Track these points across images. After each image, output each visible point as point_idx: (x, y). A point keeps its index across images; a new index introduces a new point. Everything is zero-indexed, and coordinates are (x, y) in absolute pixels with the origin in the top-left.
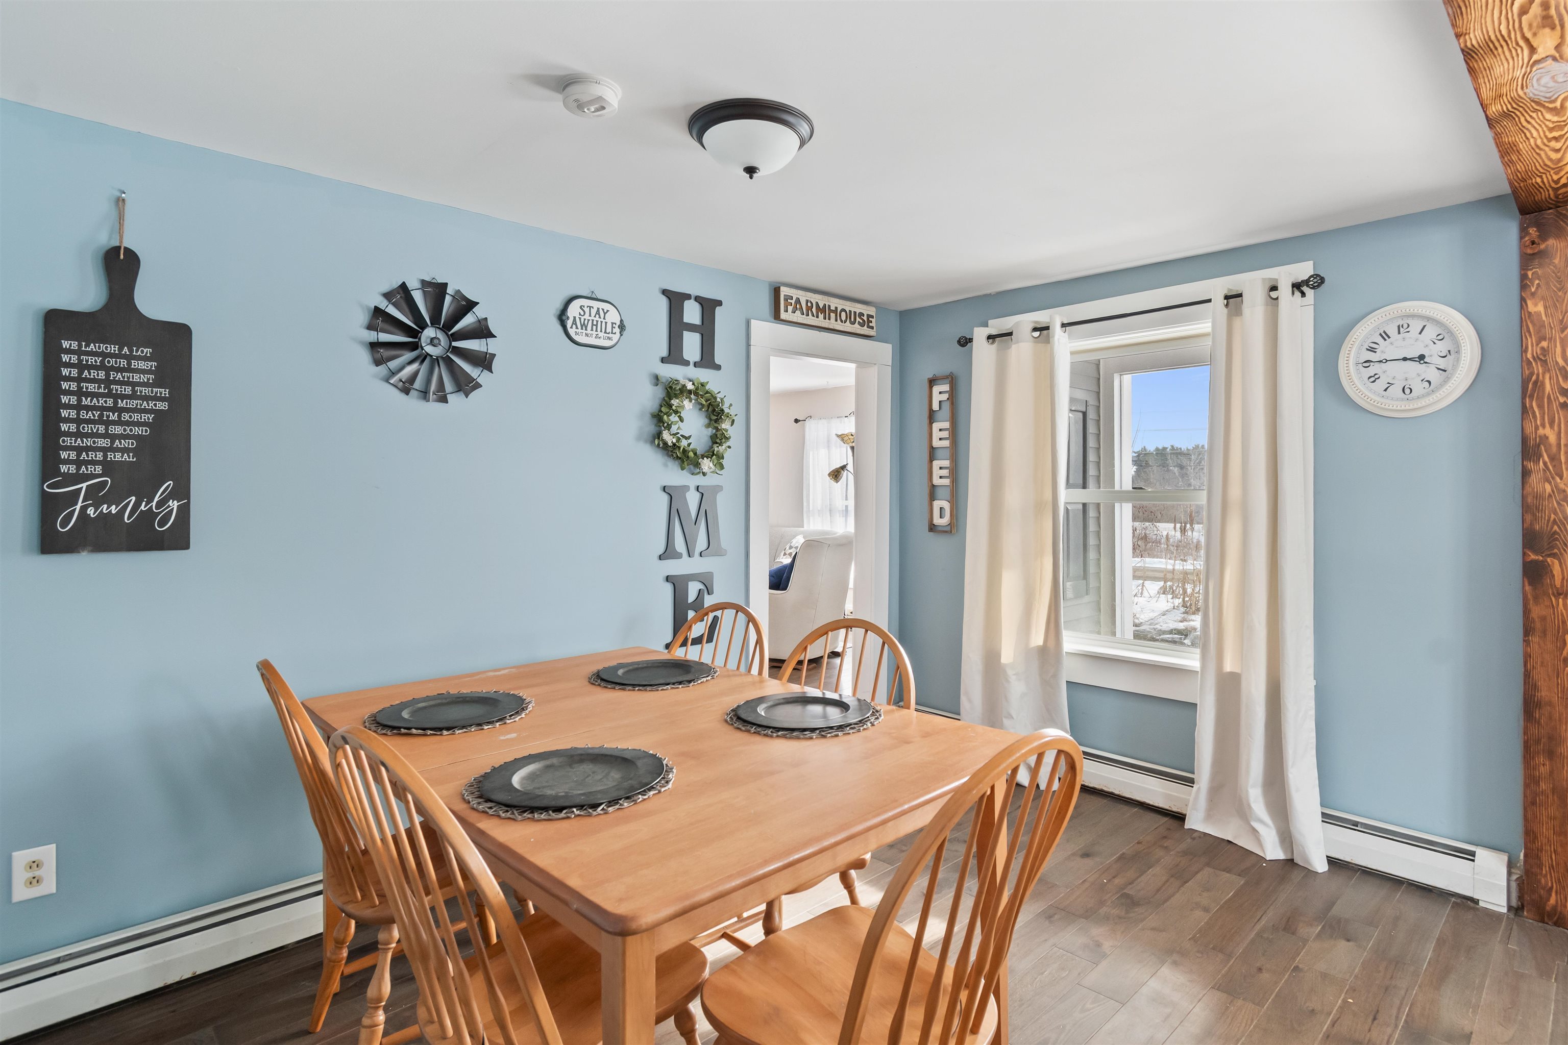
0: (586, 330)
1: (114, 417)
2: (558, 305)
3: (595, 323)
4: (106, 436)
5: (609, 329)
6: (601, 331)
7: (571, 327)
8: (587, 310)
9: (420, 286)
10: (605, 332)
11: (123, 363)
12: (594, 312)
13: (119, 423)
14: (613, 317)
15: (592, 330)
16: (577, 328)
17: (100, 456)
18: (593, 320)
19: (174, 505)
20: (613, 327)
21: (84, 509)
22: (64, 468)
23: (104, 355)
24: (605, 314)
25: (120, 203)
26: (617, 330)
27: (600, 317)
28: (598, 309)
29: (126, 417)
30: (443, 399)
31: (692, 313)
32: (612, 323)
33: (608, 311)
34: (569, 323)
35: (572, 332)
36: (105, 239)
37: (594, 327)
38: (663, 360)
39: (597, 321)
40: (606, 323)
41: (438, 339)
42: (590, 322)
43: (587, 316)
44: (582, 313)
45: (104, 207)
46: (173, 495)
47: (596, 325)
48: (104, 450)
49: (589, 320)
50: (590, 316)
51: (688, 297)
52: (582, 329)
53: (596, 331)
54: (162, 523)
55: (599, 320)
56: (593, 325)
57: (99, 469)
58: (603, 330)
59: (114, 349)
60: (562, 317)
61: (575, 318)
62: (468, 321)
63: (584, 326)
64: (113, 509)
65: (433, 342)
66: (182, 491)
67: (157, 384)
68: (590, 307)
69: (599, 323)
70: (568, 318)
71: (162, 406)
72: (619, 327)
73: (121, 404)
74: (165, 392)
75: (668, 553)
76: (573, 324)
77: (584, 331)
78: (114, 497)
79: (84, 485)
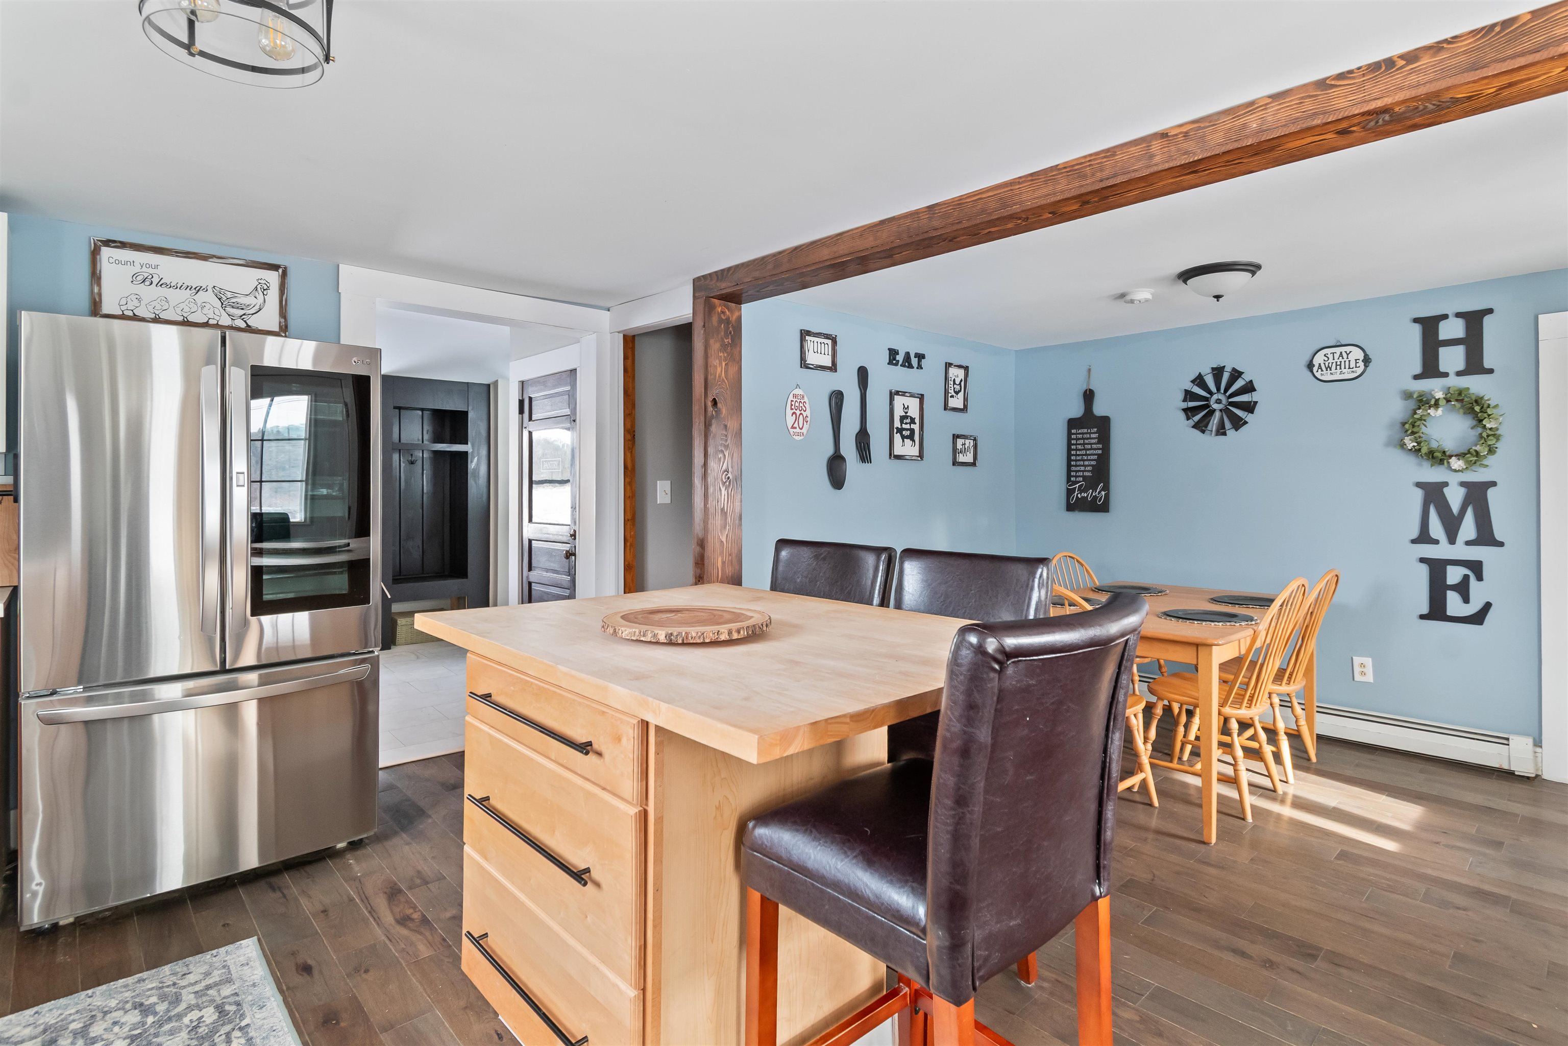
0: (1331, 370)
1: (1086, 458)
2: (1307, 358)
3: (1338, 363)
4: (1083, 466)
5: (1353, 364)
6: (1345, 368)
7: (1317, 371)
8: (1331, 356)
9: (1211, 371)
10: (1349, 368)
11: (1088, 436)
12: (1336, 356)
13: (1087, 460)
14: (1357, 354)
15: (1336, 369)
16: (1322, 371)
17: (1081, 474)
18: (1336, 362)
19: (1103, 493)
20: (1356, 363)
21: (1077, 494)
22: (1072, 479)
23: (1083, 434)
24: (1348, 355)
25: (1089, 370)
26: (1361, 364)
27: (1343, 358)
28: (1341, 353)
29: (1089, 457)
30: (1224, 434)
31: (1452, 329)
32: (1356, 360)
33: (1351, 352)
34: (1315, 369)
35: (1318, 375)
36: (1085, 388)
37: (1338, 367)
38: (1416, 377)
39: (1341, 362)
40: (1349, 361)
41: (1220, 399)
42: (1334, 364)
43: (1331, 360)
44: (1326, 359)
45: (1084, 373)
46: (1103, 489)
47: (1340, 365)
48: (1083, 471)
49: (1332, 363)
50: (1334, 359)
51: (1445, 317)
52: (1327, 370)
53: (1341, 369)
54: (1100, 501)
55: (1343, 360)
56: (1337, 365)
57: (1081, 479)
58: (1347, 367)
59: (1085, 431)
60: (1310, 366)
61: (1320, 364)
62: (1239, 384)
63: (1329, 368)
64: (1085, 495)
65: (1219, 401)
66: (1106, 488)
67: (1098, 443)
68: (1333, 353)
69: (1343, 363)
70: (1314, 366)
71: (1100, 452)
72: (1363, 361)
73: (1088, 452)
74: (1100, 446)
75: (1424, 537)
76: (1319, 368)
77: (1329, 371)
78: (1085, 491)
79: (1077, 485)
